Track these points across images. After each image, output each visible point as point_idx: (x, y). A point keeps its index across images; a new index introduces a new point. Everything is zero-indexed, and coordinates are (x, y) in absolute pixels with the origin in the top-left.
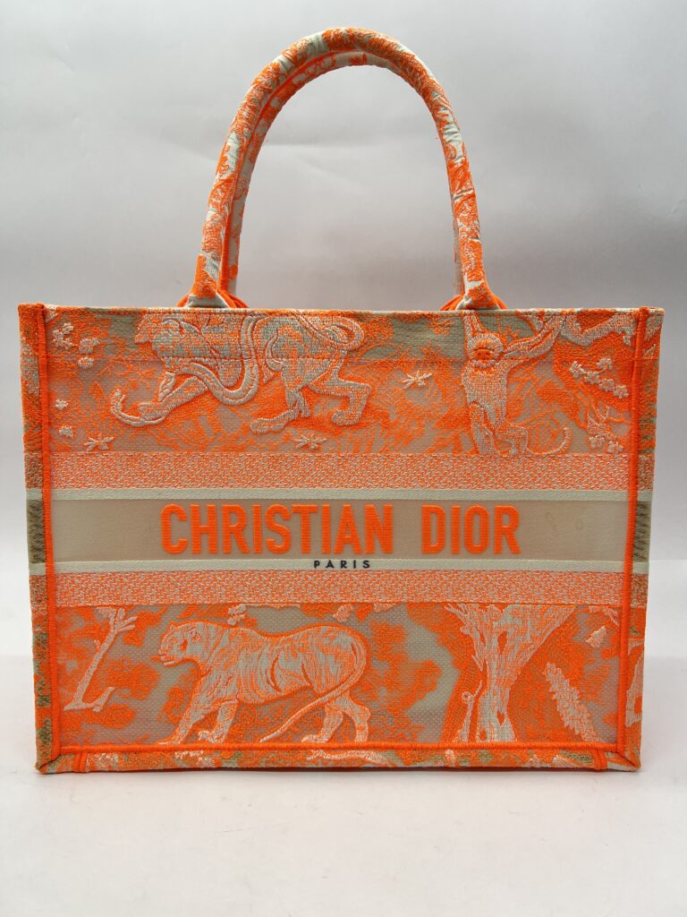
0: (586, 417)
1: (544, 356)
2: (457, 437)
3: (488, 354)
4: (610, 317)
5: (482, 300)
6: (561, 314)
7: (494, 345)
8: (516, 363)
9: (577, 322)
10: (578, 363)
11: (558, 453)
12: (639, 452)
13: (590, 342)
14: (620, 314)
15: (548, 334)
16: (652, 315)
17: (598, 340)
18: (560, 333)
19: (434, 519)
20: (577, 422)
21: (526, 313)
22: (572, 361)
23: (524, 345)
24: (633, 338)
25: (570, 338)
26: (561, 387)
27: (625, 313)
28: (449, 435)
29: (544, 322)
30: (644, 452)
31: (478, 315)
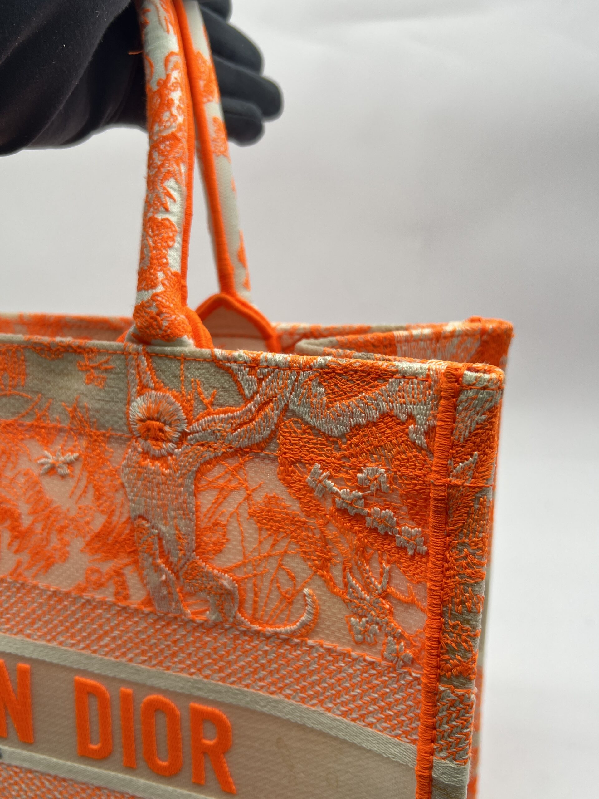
0: (345, 577)
1: (261, 446)
2: (118, 573)
3: (161, 430)
4: (386, 380)
5: (151, 325)
6: (289, 367)
7: (172, 415)
8: (209, 455)
9: (320, 384)
10: (324, 469)
11: (293, 634)
12: (439, 679)
13: (343, 429)
14: (404, 375)
15: (266, 404)
16: (470, 386)
17: (358, 426)
18: (287, 405)
19: (94, 705)
20: (329, 582)
21: (228, 360)
22: (311, 462)
23: (222, 421)
24: (430, 433)
25: (307, 418)
26: (295, 508)
27: (416, 376)
28: (107, 567)
29: (260, 381)
30: (449, 681)
31: (149, 355)
